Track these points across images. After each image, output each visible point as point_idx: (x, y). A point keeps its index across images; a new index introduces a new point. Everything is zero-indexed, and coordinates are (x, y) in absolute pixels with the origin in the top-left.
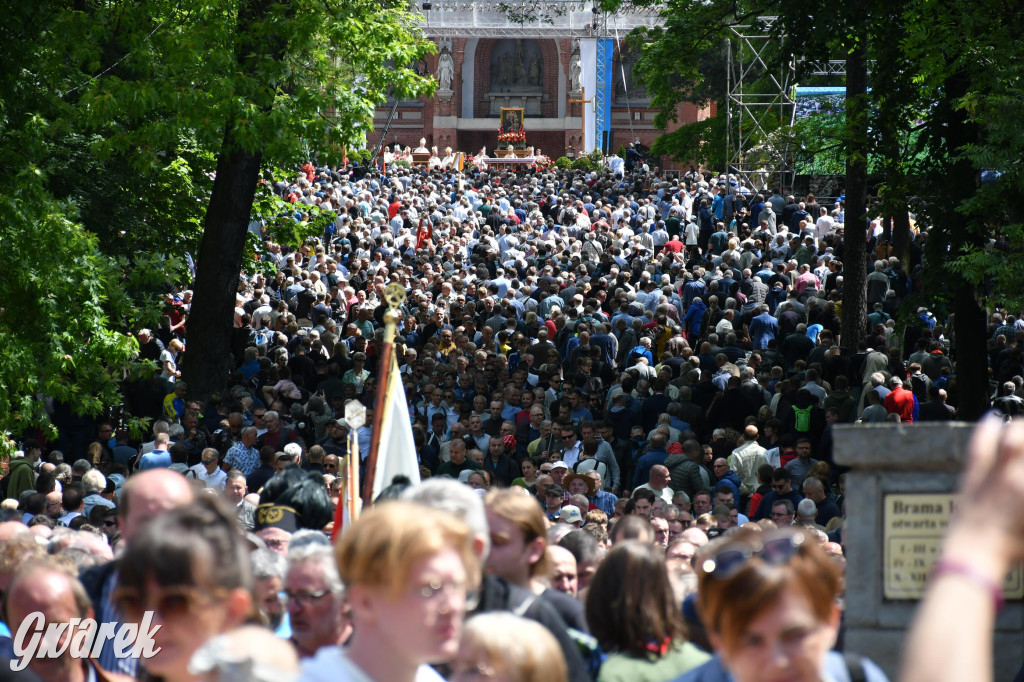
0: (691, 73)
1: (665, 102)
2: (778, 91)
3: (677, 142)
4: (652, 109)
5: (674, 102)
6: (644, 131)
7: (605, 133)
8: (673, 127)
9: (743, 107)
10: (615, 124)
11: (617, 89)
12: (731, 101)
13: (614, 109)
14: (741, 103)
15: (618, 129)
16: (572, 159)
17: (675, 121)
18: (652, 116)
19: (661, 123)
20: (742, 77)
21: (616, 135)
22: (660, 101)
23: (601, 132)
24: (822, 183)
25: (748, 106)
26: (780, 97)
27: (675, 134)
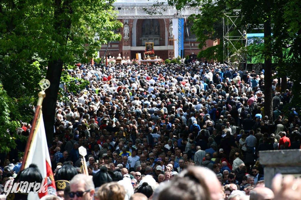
0: (210, 29)
1: (202, 40)
2: (241, 35)
3: (207, 53)
4: (197, 42)
5: (205, 40)
6: (195, 49)
7: (182, 51)
8: (205, 48)
9: (229, 41)
10: (185, 47)
11: (185, 35)
12: (225, 38)
13: (185, 42)
14: (228, 40)
15: (186, 49)
16: (170, 60)
17: (206, 46)
18: (197, 45)
19: (201, 47)
20: (228, 31)
21: (186, 51)
22: (200, 39)
23: (180, 50)
24: (257, 66)
25: (231, 41)
26: (241, 37)
27: (206, 50)
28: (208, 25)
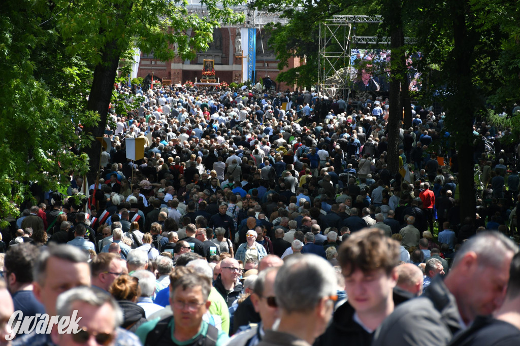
1: (282, 58)
2: (343, 51)
3: (289, 76)
4: (275, 62)
5: (287, 58)
6: (272, 71)
7: (253, 72)
8: (285, 69)
9: (325, 58)
10: (258, 68)
11: (259, 52)
12: (321, 55)
13: (257, 62)
14: (325, 56)
15: (260, 71)
16: (237, 84)
17: (288, 67)
18: (276, 65)
19: (280, 67)
20: (325, 44)
21: (258, 73)
22: (280, 57)
23: (251, 71)
24: (361, 95)
25: (328, 58)
26: (343, 54)
27: (287, 72)
28: (304, 33)
